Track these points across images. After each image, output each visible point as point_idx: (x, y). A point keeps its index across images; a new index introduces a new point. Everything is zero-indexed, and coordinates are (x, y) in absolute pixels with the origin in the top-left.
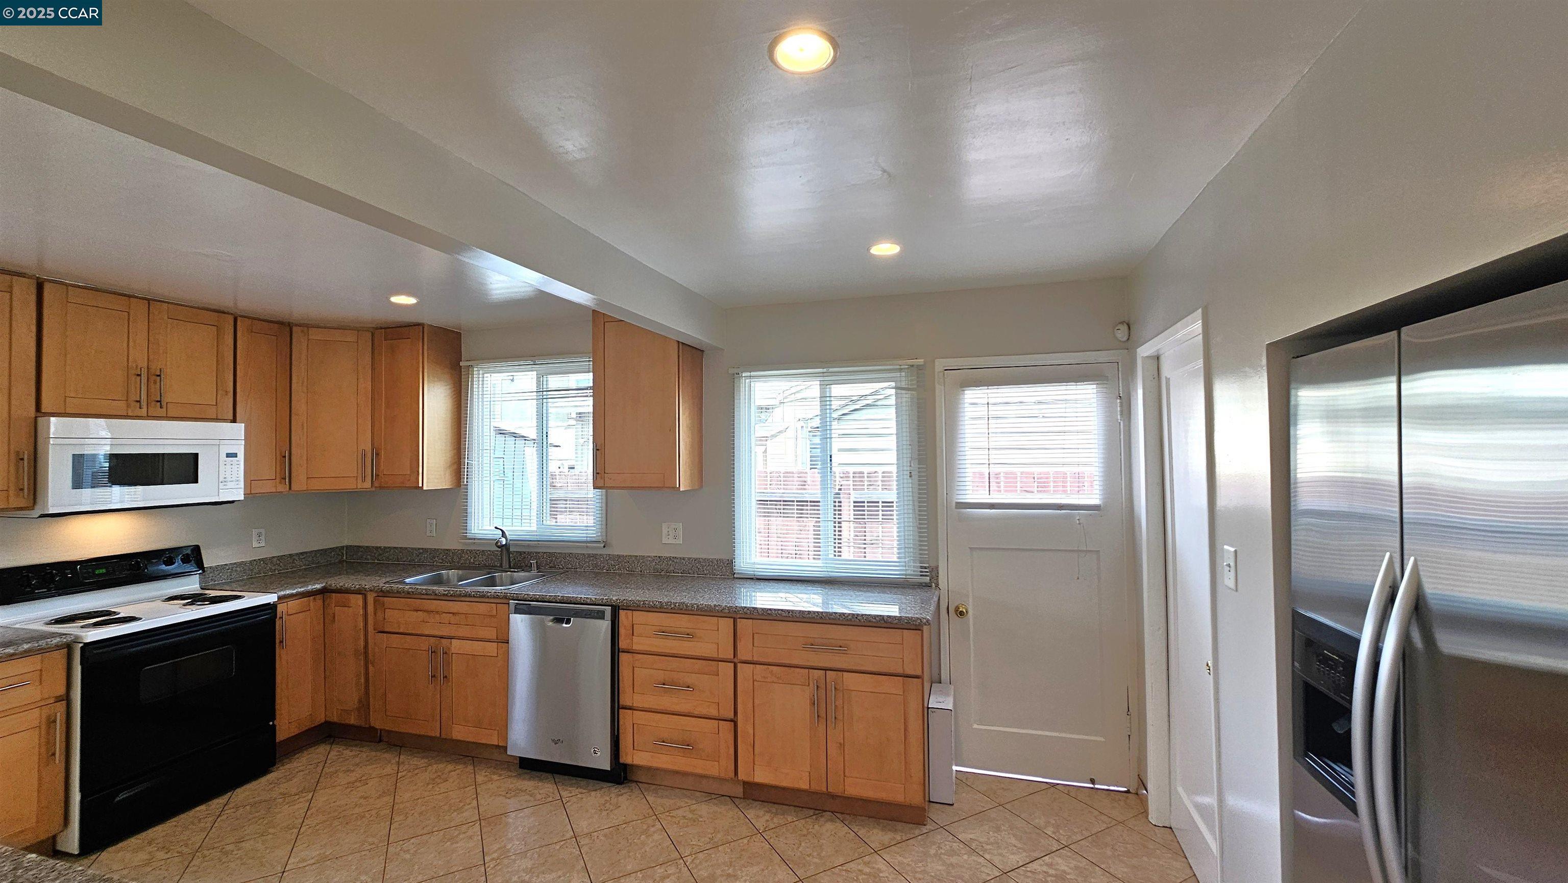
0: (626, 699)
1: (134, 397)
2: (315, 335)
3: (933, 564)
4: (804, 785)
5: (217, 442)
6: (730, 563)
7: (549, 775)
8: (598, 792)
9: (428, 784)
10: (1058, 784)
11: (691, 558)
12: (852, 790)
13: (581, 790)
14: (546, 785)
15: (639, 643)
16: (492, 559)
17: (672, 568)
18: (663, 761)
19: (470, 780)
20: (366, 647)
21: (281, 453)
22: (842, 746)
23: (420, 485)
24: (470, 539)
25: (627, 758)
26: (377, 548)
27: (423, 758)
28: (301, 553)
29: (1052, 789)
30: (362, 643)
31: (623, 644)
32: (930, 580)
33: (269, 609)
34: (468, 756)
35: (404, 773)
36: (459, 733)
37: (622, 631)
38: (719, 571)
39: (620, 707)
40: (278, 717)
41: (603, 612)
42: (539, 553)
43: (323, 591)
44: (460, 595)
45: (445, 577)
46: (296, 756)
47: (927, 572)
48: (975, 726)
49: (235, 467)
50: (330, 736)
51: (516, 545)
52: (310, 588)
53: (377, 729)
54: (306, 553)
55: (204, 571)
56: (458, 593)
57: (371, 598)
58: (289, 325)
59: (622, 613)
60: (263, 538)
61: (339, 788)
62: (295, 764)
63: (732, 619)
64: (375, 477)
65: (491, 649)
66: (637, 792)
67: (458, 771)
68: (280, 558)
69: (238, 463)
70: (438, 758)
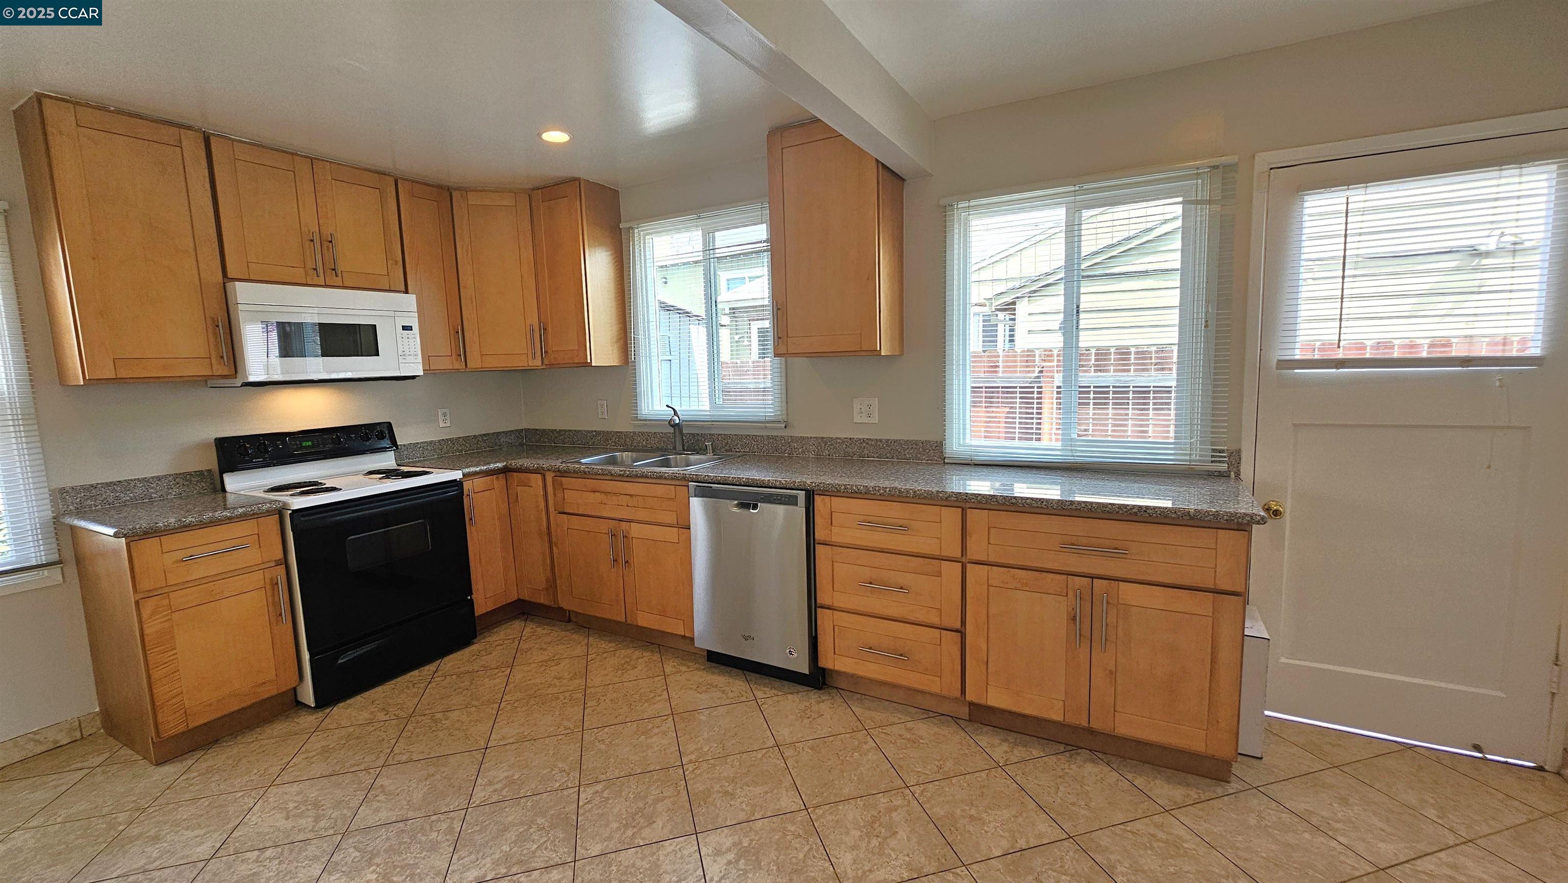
0: (823, 597)
1: (310, 264)
2: (473, 199)
3: (1233, 447)
4: (1057, 716)
5: (392, 314)
6: (939, 446)
7: (740, 672)
8: (795, 696)
9: (618, 670)
10: (1416, 746)
11: (889, 440)
12: (1123, 730)
13: (775, 692)
14: (737, 682)
15: (839, 535)
16: (664, 442)
17: (866, 452)
18: (871, 670)
19: (657, 669)
20: (549, 527)
21: (454, 329)
22: (1112, 674)
23: (589, 361)
24: (641, 420)
25: (826, 662)
26: (553, 431)
27: (610, 642)
28: (484, 435)
29: (1409, 752)
30: (545, 523)
31: (819, 535)
32: (1228, 467)
33: (455, 486)
34: (654, 644)
35: (594, 656)
36: (644, 620)
37: (818, 520)
38: (924, 455)
39: (818, 605)
40: (474, 592)
41: (796, 497)
42: (713, 435)
43: (505, 470)
44: (636, 476)
45: (619, 459)
46: (495, 630)
47: (1225, 457)
48: (1283, 660)
49: (411, 341)
50: (523, 613)
51: (691, 426)
52: (492, 466)
53: (565, 610)
54: (488, 434)
55: (397, 448)
56: (634, 473)
57: (549, 477)
58: (448, 190)
59: (818, 499)
60: (448, 417)
61: (533, 665)
62: (494, 638)
63: (960, 510)
64: (545, 353)
65: (672, 534)
66: (839, 700)
67: (646, 659)
68: (465, 439)
69: (413, 336)
70: (625, 643)
